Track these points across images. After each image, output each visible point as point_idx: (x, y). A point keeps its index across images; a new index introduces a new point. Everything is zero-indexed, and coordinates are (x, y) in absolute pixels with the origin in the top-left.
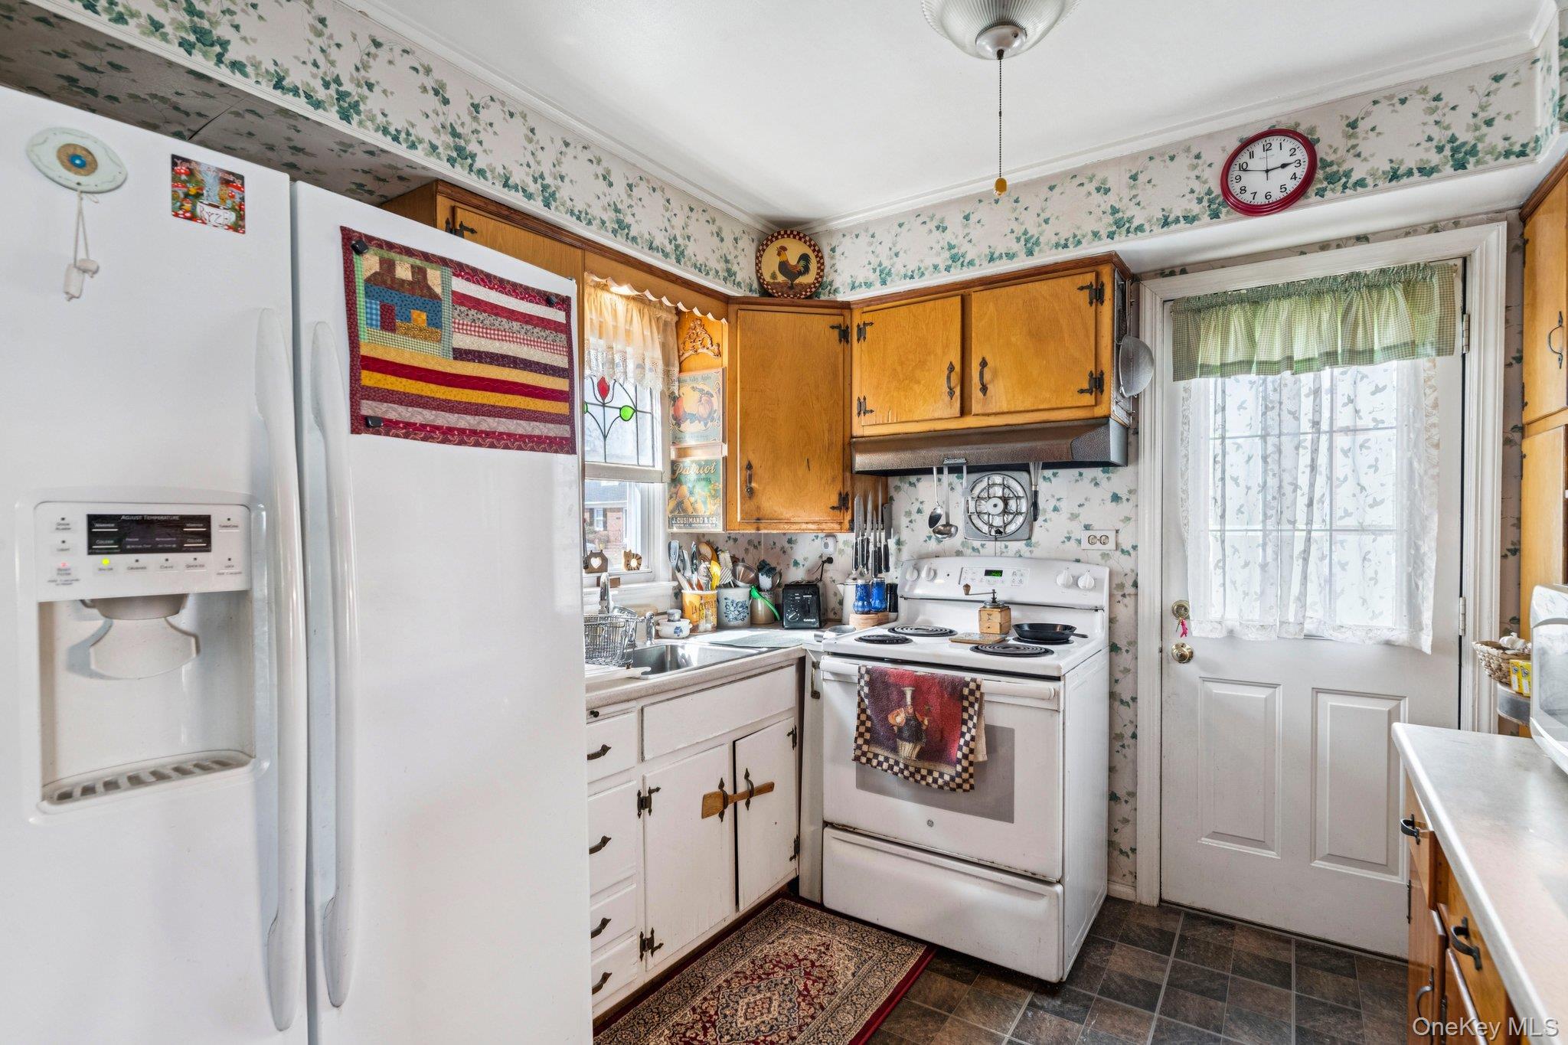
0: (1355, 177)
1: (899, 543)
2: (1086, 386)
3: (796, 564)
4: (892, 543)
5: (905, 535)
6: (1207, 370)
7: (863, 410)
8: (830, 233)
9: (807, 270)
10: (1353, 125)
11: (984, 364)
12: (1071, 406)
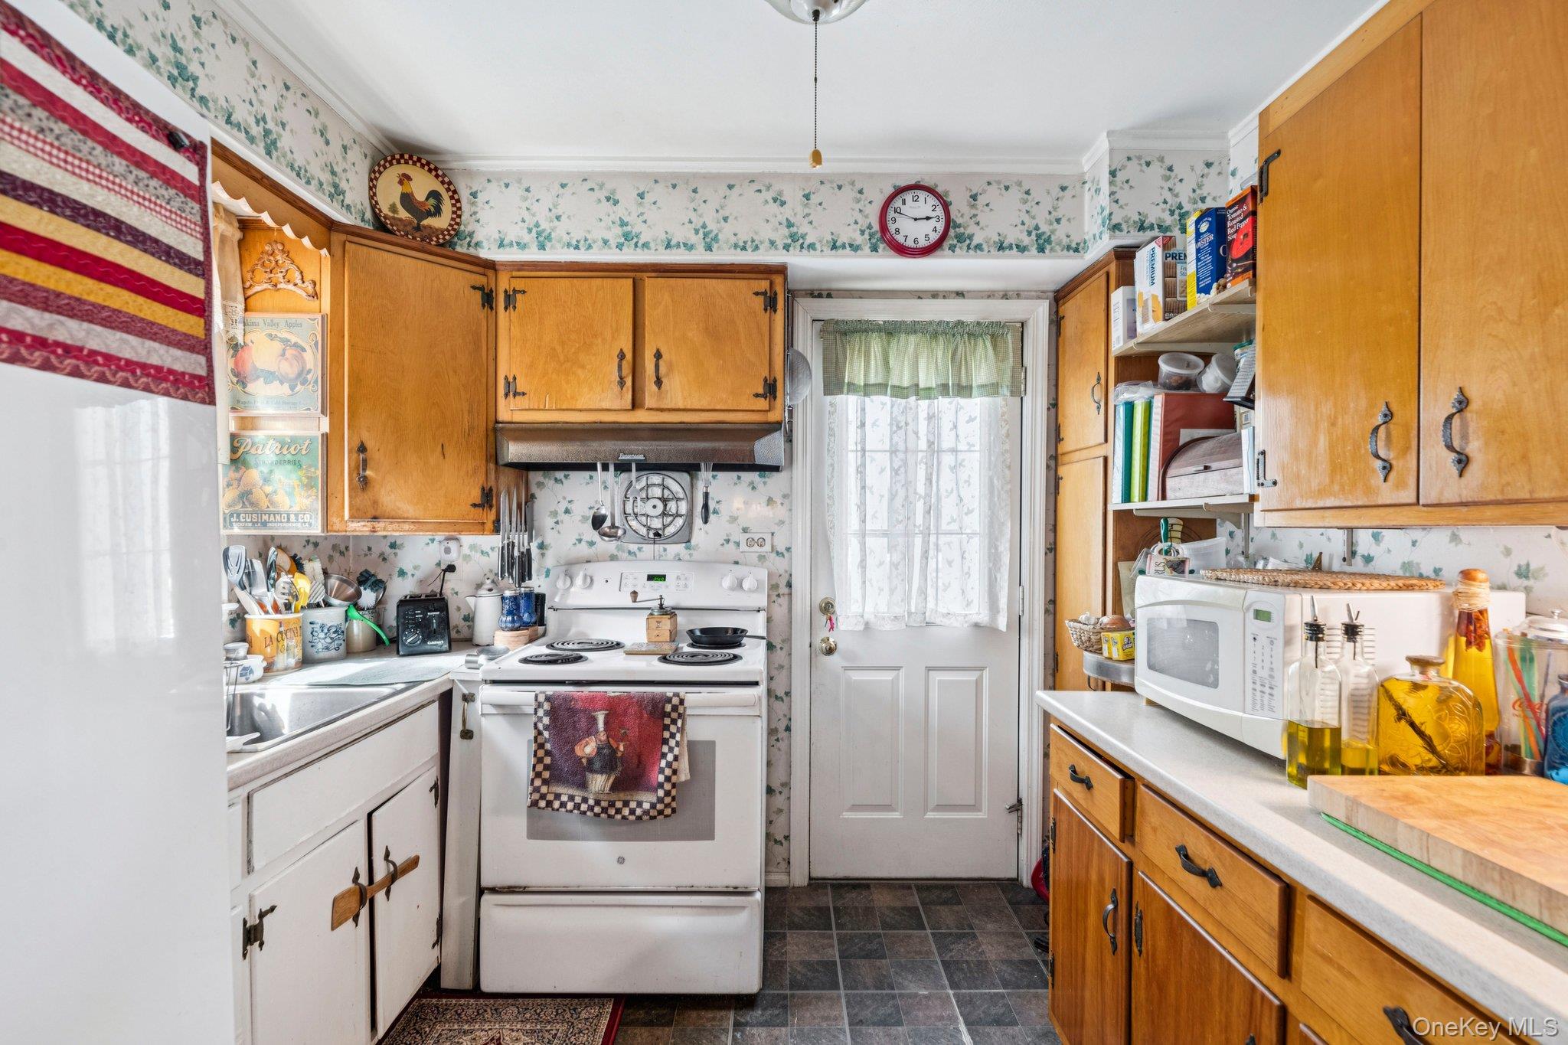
0: (976, 241)
1: (542, 546)
2: (761, 391)
3: (402, 573)
4: (534, 546)
5: (550, 537)
6: (852, 388)
7: (512, 391)
8: (469, 173)
9: (438, 211)
10: (974, 197)
11: (658, 355)
12: (744, 407)
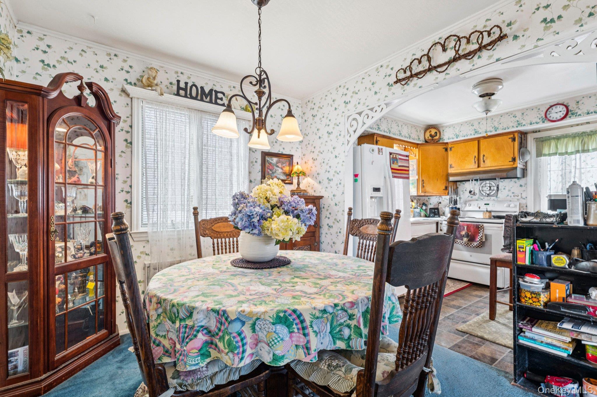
0: (578, 114)
1: (460, 198)
2: (511, 160)
3: (431, 204)
4: (458, 198)
5: (462, 196)
6: (545, 155)
7: (451, 167)
8: (443, 127)
9: (436, 135)
10: (578, 102)
11: (484, 156)
12: (506, 164)
